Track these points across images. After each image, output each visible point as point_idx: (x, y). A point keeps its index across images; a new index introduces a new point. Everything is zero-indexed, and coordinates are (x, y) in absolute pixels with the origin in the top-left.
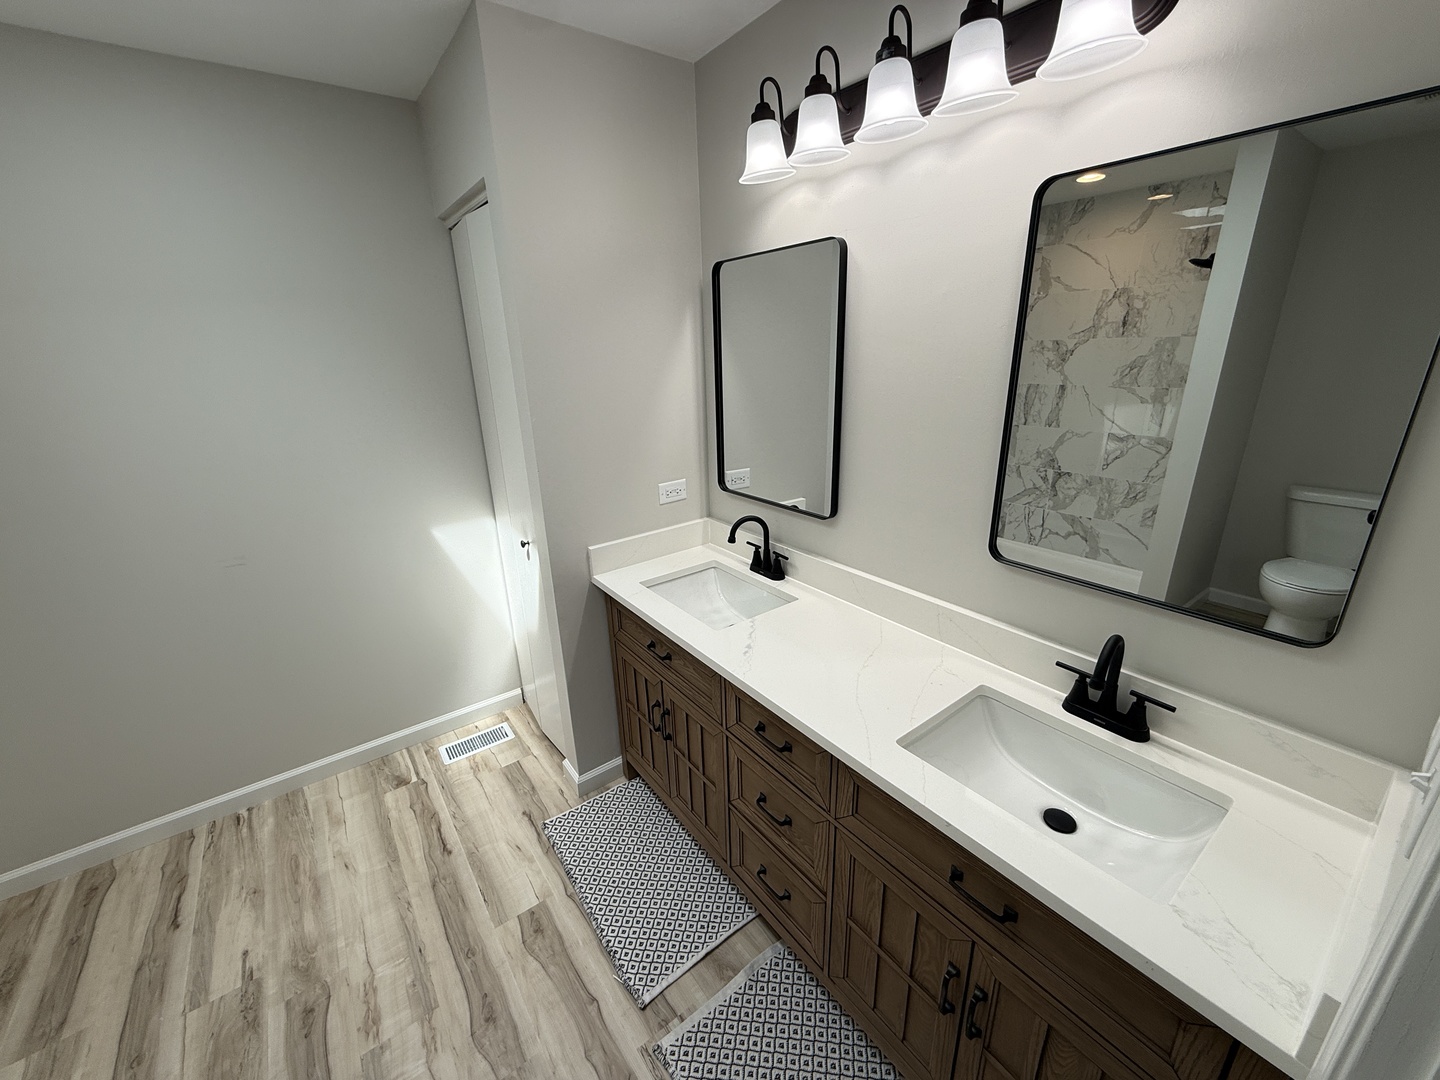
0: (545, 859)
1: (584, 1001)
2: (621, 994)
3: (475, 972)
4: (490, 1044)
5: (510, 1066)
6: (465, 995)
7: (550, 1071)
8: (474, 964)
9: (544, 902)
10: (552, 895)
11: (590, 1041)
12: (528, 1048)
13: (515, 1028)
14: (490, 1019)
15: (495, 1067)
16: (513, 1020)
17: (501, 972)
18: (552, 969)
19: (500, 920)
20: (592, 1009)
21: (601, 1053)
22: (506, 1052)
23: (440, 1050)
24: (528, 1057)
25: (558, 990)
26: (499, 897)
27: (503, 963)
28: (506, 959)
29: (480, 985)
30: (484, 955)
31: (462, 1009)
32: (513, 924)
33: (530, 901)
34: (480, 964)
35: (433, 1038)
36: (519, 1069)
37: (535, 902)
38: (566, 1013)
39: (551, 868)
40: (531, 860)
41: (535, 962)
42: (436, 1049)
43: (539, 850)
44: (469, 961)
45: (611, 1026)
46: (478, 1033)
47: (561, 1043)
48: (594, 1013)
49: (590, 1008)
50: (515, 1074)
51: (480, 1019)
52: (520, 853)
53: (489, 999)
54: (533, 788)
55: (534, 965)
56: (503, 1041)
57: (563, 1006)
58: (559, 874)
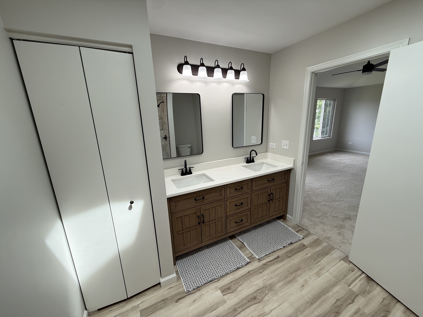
0: (201, 291)
1: (249, 274)
2: (247, 266)
3: (241, 307)
4: (261, 296)
5: (265, 290)
6: (248, 308)
7: (265, 280)
8: (239, 308)
9: (219, 288)
10: (217, 286)
11: (258, 272)
12: (261, 286)
13: (256, 291)
14: (255, 298)
15: (266, 294)
16: (254, 292)
17: (241, 298)
18: (241, 283)
19: (225, 302)
20: (251, 272)
21: (260, 270)
22: (262, 292)
23: (264, 312)
24: (263, 286)
25: (246, 281)
26: (215, 304)
27: (239, 298)
28: (237, 297)
29: (246, 303)
30: (236, 305)
31: (252, 308)
32: (226, 297)
33: (219, 293)
34: (239, 305)
35: (261, 315)
36: (266, 288)
37: (219, 291)
38: (252, 278)
39: (206, 288)
40: (201, 295)
41: (239, 288)
42: (264, 313)
43: (198, 293)
44: (238, 309)
45: (255, 268)
46: (258, 301)
47: (259, 279)
48: (252, 272)
49: (251, 273)
50: (267, 289)
51: (255, 301)
52: (197, 300)
53: (250, 300)
54: (163, 300)
55: (240, 288)
56: (260, 293)
57: (250, 279)
58: (209, 285)
